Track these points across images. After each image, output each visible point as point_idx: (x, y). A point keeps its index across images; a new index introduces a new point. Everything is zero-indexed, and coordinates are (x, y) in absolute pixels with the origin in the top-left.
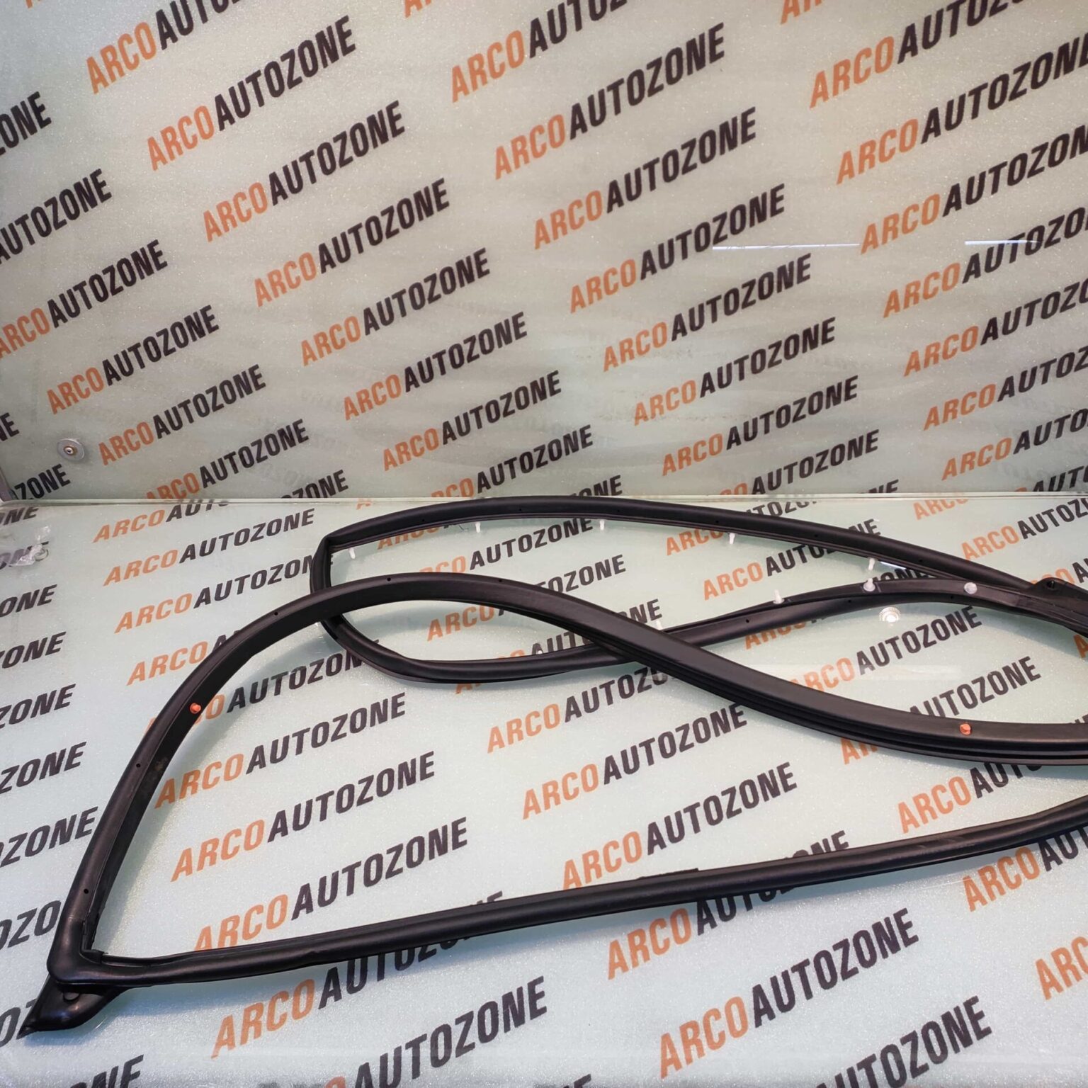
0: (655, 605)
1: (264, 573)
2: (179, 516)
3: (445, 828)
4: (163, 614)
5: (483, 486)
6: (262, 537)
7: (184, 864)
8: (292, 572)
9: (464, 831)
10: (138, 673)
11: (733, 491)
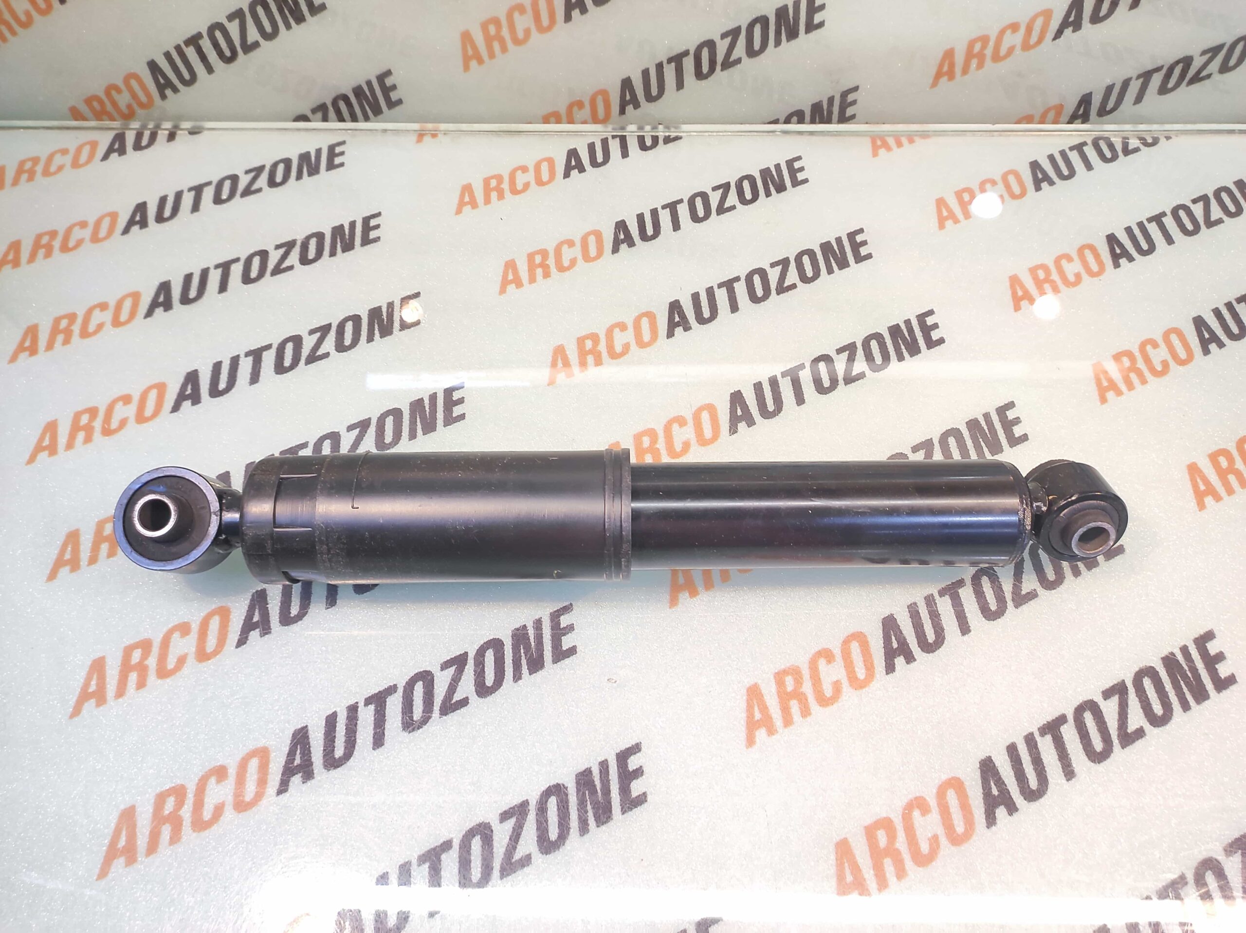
0: (930, 321)
1: (263, 255)
2: (122, 151)
3: (604, 766)
4: (91, 328)
5: (628, 103)
6: (259, 190)
7: (122, 843)
8: (311, 254)
9: (638, 772)
10: (46, 442)
11: (1037, 118)
